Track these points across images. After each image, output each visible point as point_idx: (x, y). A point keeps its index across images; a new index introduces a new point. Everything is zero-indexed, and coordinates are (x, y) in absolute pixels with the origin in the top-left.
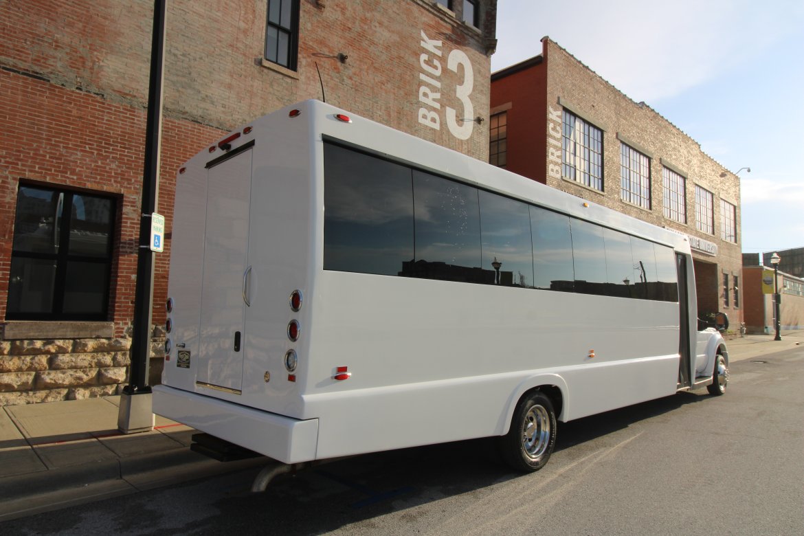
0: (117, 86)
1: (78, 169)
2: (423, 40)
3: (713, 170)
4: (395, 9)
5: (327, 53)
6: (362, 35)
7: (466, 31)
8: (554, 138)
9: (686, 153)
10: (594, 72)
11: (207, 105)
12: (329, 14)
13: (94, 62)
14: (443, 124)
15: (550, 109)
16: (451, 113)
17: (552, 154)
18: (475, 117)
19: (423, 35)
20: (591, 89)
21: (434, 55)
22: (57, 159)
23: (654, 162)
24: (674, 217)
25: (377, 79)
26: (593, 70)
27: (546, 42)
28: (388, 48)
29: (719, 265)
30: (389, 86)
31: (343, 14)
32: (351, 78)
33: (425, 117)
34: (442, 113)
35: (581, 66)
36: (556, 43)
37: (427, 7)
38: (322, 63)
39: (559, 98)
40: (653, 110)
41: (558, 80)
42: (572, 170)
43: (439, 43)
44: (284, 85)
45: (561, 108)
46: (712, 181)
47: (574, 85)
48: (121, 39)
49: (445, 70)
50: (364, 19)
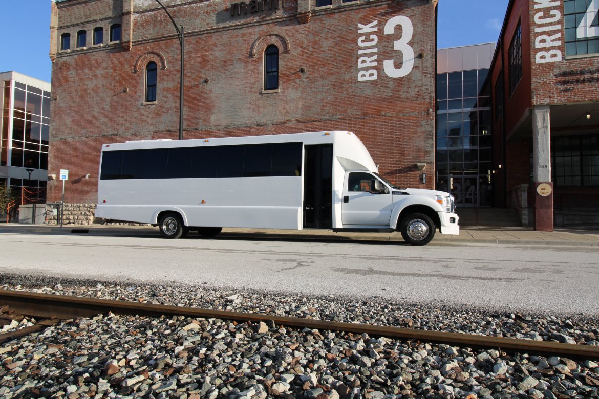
0: (215, 124)
2: (361, 29)
4: (336, 24)
5: (294, 72)
6: (314, 51)
8: (545, 25)
11: (242, 119)
12: (294, 51)
13: (209, 119)
14: (381, 73)
17: (543, 41)
19: (360, 25)
21: (371, 33)
25: (325, 70)
31: (301, 47)
32: (307, 78)
33: (363, 76)
38: (291, 78)
43: (376, 22)
44: (273, 97)
48: (215, 108)
49: (382, 37)
50: (315, 43)
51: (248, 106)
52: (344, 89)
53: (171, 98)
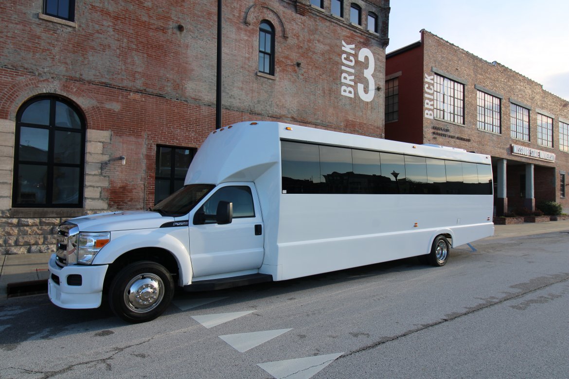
0: (193, 96)
1: (179, 138)
2: (344, 46)
3: (554, 102)
4: (327, 31)
5: (290, 63)
6: (308, 49)
7: (370, 36)
8: (429, 94)
9: (530, 92)
10: (458, 47)
11: (232, 100)
12: (291, 41)
13: (183, 86)
14: (356, 94)
15: (426, 75)
16: (360, 87)
17: (427, 104)
18: (376, 87)
19: (343, 43)
20: (455, 58)
21: (350, 54)
22: (170, 133)
23: (503, 101)
24: (520, 137)
25: (317, 73)
26: (457, 46)
27: (423, 32)
28: (323, 54)
29: (556, 168)
30: (324, 76)
31: (298, 39)
32: (303, 75)
33: (345, 91)
34: (355, 88)
35: (448, 44)
36: (430, 32)
37: (346, 26)
38: (287, 69)
39: (432, 67)
40: (504, 66)
41: (431, 56)
42: (442, 112)
43: (353, 46)
44: (268, 84)
45: (433, 74)
46: (553, 110)
47: (443, 57)
48: (193, 73)
49: (357, 62)
50: (309, 41)
51: (240, 85)
52: (331, 98)
53: (110, 29)
